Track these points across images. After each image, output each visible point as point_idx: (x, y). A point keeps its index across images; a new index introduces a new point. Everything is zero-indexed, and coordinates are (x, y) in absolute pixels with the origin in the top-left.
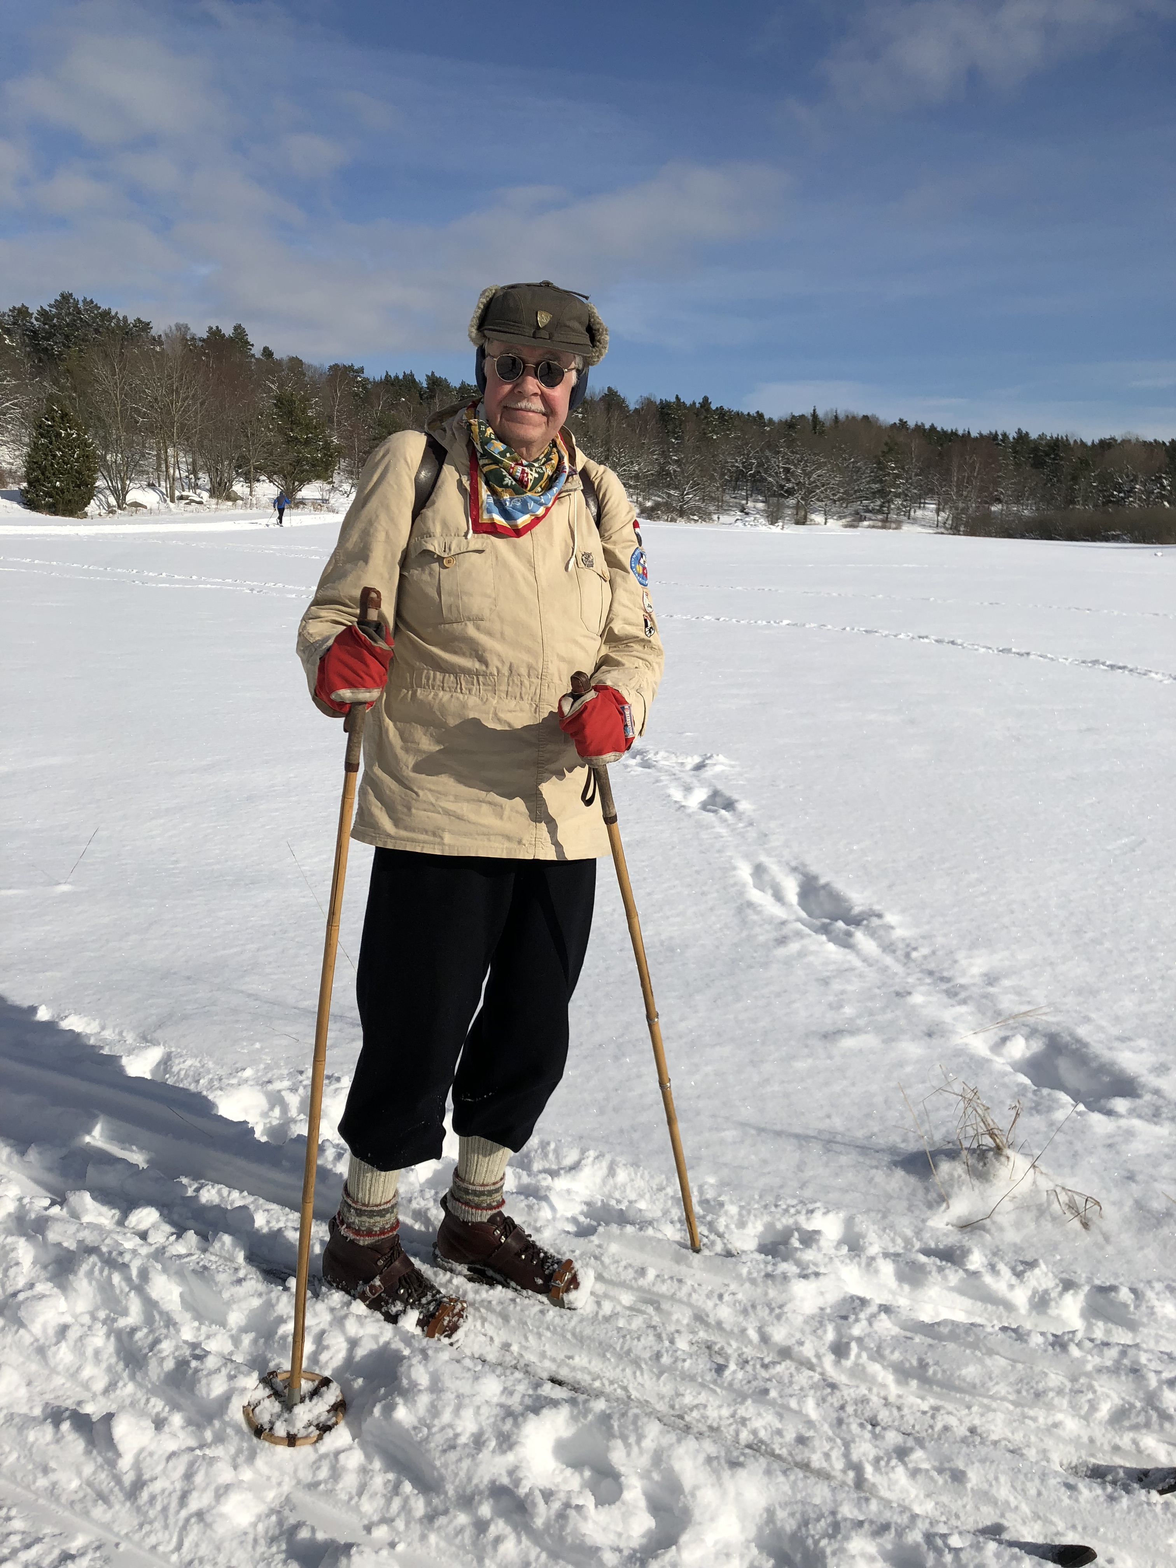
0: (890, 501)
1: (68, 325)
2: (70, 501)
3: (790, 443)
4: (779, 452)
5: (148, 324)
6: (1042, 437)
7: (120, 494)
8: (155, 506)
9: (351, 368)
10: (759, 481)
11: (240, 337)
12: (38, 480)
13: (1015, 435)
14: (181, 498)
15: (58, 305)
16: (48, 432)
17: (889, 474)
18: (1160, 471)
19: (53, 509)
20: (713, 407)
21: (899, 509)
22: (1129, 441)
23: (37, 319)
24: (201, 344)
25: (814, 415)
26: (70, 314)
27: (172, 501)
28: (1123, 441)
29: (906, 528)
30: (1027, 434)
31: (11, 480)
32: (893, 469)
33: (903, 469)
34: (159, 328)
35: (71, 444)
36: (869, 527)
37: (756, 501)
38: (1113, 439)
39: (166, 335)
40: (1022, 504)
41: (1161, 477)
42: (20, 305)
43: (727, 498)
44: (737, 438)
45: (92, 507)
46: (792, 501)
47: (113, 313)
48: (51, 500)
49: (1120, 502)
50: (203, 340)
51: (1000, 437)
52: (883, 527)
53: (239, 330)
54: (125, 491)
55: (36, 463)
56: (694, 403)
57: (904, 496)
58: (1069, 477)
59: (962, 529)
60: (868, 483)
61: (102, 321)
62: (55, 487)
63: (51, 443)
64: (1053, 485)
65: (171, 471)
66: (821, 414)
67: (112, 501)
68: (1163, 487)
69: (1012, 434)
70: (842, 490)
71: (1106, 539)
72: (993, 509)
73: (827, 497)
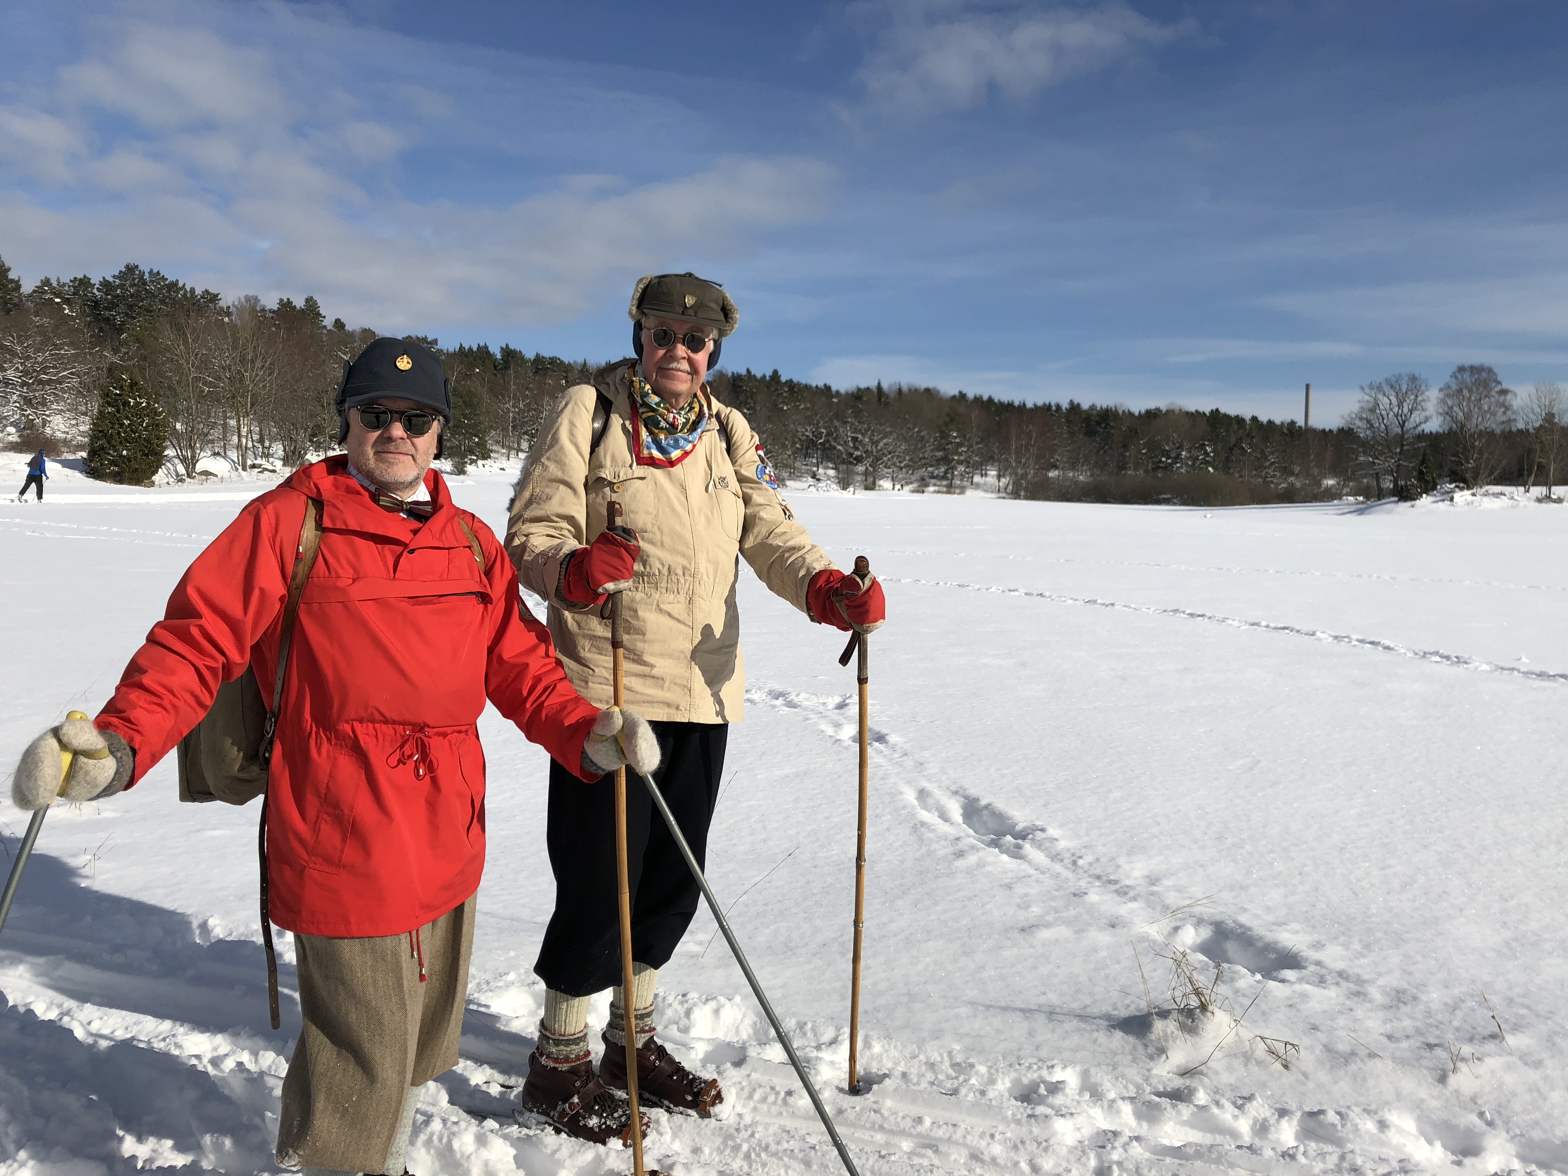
0: (954, 468)
1: (132, 296)
2: (136, 470)
3: (857, 414)
4: (846, 422)
5: (217, 295)
6: (1092, 407)
7: (190, 463)
8: (227, 475)
9: (425, 340)
10: (829, 449)
11: (312, 309)
12: (102, 448)
13: (1068, 407)
14: (254, 466)
15: (122, 276)
16: (116, 400)
17: (951, 443)
18: (1204, 439)
19: (119, 478)
20: (783, 379)
21: (962, 475)
22: (1173, 411)
23: (98, 290)
24: (271, 315)
25: (879, 387)
26: (135, 285)
27: (244, 469)
28: (1167, 411)
29: (970, 493)
30: (1078, 405)
31: (66, 449)
32: (955, 437)
33: (965, 438)
34: (229, 297)
35: (138, 412)
36: (935, 492)
37: (827, 468)
38: (1158, 409)
39: (234, 306)
40: (1078, 470)
41: (1204, 445)
42: (81, 276)
43: (798, 464)
44: (806, 409)
45: (160, 477)
46: (861, 468)
47: (180, 285)
48: (116, 469)
49: (1167, 468)
50: (274, 312)
51: (1054, 408)
52: (948, 492)
53: (311, 304)
54: (194, 461)
55: (100, 432)
56: (764, 376)
57: (967, 463)
58: (1120, 445)
59: (1022, 493)
60: (932, 451)
61: (169, 291)
62: (121, 456)
63: (118, 411)
64: (1105, 452)
65: (244, 441)
66: (885, 386)
67: (181, 469)
68: (1207, 454)
69: (1065, 405)
70: (907, 458)
71: (1158, 502)
72: (1051, 474)
73: (894, 464)
